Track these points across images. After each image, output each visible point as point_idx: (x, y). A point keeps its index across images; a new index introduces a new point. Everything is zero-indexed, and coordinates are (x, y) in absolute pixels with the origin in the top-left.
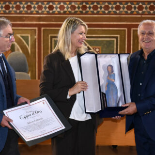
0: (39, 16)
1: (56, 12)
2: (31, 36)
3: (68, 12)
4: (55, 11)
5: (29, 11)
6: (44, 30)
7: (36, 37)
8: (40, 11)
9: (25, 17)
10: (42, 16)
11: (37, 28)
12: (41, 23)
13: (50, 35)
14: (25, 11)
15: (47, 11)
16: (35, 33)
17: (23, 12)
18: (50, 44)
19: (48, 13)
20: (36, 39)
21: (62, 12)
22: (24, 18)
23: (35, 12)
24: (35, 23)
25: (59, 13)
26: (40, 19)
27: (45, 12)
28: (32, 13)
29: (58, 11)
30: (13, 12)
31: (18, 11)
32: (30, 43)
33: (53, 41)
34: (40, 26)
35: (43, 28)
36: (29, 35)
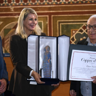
0: (49, 6)
1: (63, 3)
2: (44, 22)
3: (71, 3)
4: (61, 2)
5: (42, 3)
6: (53, 17)
7: (48, 22)
8: (50, 3)
9: (39, 7)
10: (51, 6)
11: (48, 16)
12: (51, 11)
13: (58, 21)
14: (39, 3)
15: (56, 3)
16: (47, 19)
17: (38, 4)
18: (58, 28)
19: (56, 4)
20: (47, 24)
21: (67, 2)
22: (38, 9)
23: (46, 4)
24: (46, 12)
25: (65, 4)
26: (50, 9)
27: (54, 4)
28: (44, 4)
29: (64, 2)
30: (30, 4)
31: (34, 3)
32: (43, 27)
33: (60, 25)
34: (50, 14)
35: (52, 16)
36: (42, 22)
